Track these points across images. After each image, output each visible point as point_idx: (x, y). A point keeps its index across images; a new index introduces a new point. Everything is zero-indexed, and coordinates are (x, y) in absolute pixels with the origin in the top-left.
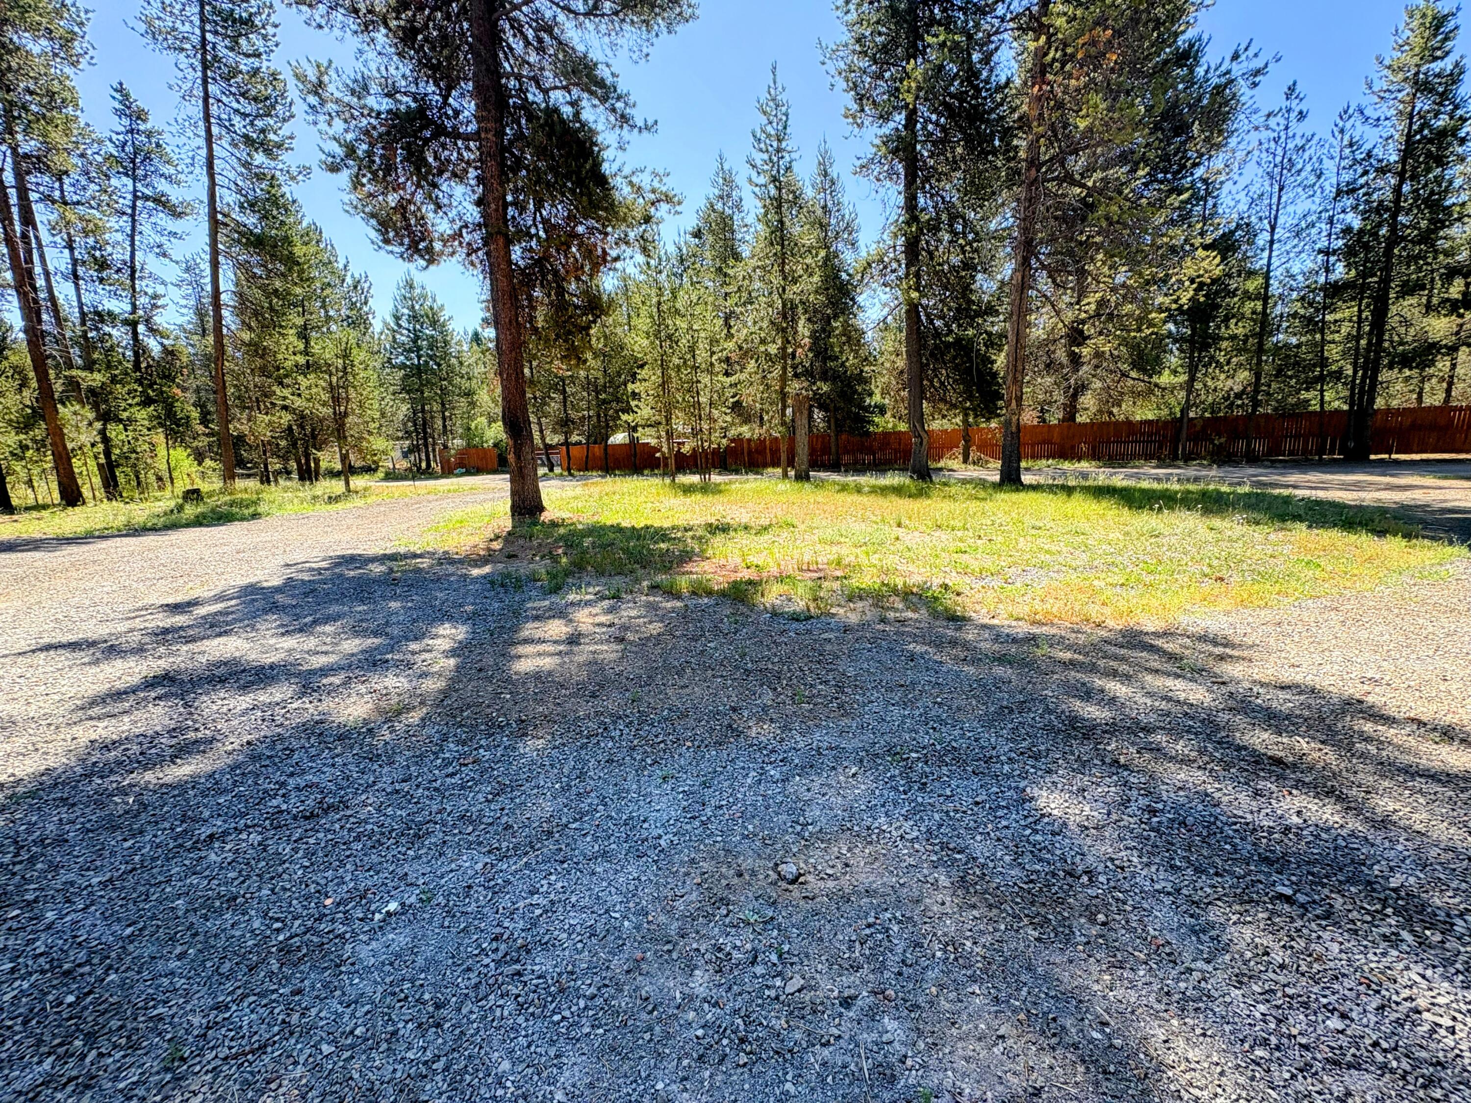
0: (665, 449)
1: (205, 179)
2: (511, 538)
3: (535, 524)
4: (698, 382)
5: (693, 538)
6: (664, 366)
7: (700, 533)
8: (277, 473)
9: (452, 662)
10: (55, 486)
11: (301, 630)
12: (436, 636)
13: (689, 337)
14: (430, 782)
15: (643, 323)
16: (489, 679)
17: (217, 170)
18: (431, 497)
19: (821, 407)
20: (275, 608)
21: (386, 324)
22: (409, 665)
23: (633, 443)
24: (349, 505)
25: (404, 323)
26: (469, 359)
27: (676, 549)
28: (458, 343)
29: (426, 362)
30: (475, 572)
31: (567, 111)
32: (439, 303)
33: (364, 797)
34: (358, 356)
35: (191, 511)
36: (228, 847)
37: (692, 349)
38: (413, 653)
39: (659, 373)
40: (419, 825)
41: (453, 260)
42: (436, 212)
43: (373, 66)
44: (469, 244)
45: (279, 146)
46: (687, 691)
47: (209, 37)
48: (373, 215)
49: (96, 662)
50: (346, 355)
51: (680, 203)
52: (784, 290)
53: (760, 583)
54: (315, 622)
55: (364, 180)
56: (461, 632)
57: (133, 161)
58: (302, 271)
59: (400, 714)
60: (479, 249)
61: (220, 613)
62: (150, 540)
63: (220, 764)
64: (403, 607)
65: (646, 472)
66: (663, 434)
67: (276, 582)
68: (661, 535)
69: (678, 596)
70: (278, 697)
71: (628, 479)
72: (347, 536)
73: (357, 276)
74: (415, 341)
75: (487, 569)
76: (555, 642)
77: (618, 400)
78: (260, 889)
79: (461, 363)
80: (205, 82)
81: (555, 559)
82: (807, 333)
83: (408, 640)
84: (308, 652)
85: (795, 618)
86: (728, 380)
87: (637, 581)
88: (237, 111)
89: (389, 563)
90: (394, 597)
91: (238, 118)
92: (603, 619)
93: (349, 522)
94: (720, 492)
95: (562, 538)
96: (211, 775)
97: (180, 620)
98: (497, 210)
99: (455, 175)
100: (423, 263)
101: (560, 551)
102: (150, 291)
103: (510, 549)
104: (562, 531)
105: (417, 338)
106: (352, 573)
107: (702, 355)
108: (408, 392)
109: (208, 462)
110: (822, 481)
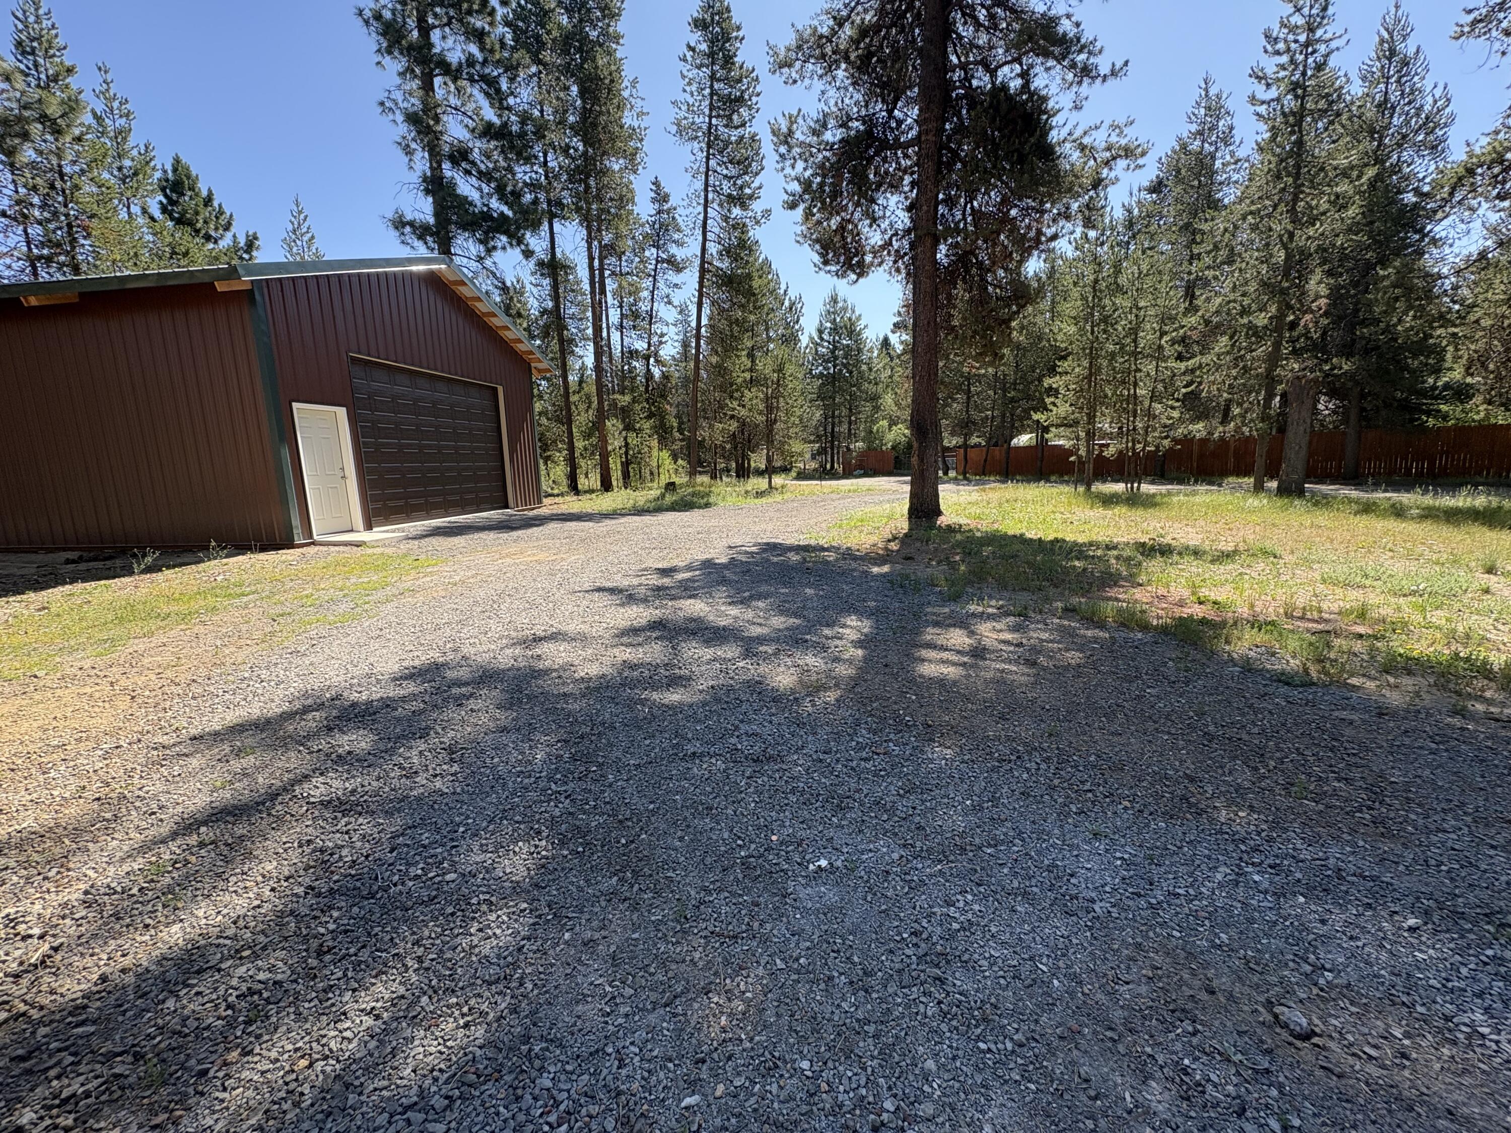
0: (1082, 452)
1: (700, 238)
2: (908, 541)
3: (932, 526)
4: (1138, 370)
5: (1117, 558)
6: (1093, 358)
7: (1127, 553)
8: (722, 471)
9: (860, 652)
10: (599, 477)
11: (742, 603)
12: (844, 626)
13: (1131, 317)
14: (847, 760)
15: (1072, 307)
16: (895, 676)
17: (709, 228)
18: (834, 496)
19: (1332, 393)
20: (724, 581)
21: (811, 338)
22: (825, 649)
23: (1042, 445)
24: (770, 500)
25: (826, 337)
26: (878, 365)
27: (1097, 570)
28: (871, 350)
29: (841, 370)
30: (875, 570)
31: (1015, 84)
32: (857, 313)
33: (796, 757)
34: (790, 369)
35: (669, 499)
36: (704, 766)
37: (1134, 332)
38: (827, 638)
39: (1086, 363)
40: (842, 798)
41: (881, 269)
42: (871, 226)
43: (832, 102)
44: (897, 251)
45: (751, 197)
46: (1122, 740)
47: (714, 121)
48: (817, 241)
49: (622, 605)
50: (780, 370)
51: (1143, 154)
52: (1291, 235)
53: (1224, 623)
54: (751, 597)
55: (815, 210)
56: (866, 626)
57: (658, 236)
58: (757, 300)
59: (818, 691)
60: (905, 254)
61: (688, 580)
62: (647, 519)
63: (695, 699)
64: (817, 595)
65: (1053, 478)
66: (1082, 434)
67: (723, 560)
68: (1077, 550)
69: (1101, 625)
70: (729, 655)
71: (1033, 485)
72: (770, 527)
73: (793, 298)
74: (833, 352)
75: (886, 569)
76: (959, 652)
77: (1029, 398)
78: (726, 808)
79: (870, 369)
80: (708, 159)
81: (953, 566)
82: (1323, 290)
83: (821, 625)
84: (748, 621)
85: (1285, 679)
86: (1183, 366)
87: (1048, 600)
88: (726, 176)
89: (802, 553)
90: (809, 585)
91: (726, 182)
92: (1008, 636)
93: (772, 514)
94: (1155, 505)
95: (959, 544)
96: (691, 706)
97: (666, 581)
98: (928, 211)
99: (891, 186)
100: (853, 277)
101: (957, 558)
102: (659, 332)
103: (906, 552)
104: (959, 537)
105: (835, 348)
106: (775, 559)
107: (1147, 337)
108: (822, 400)
109: (680, 462)
110: (1325, 496)
